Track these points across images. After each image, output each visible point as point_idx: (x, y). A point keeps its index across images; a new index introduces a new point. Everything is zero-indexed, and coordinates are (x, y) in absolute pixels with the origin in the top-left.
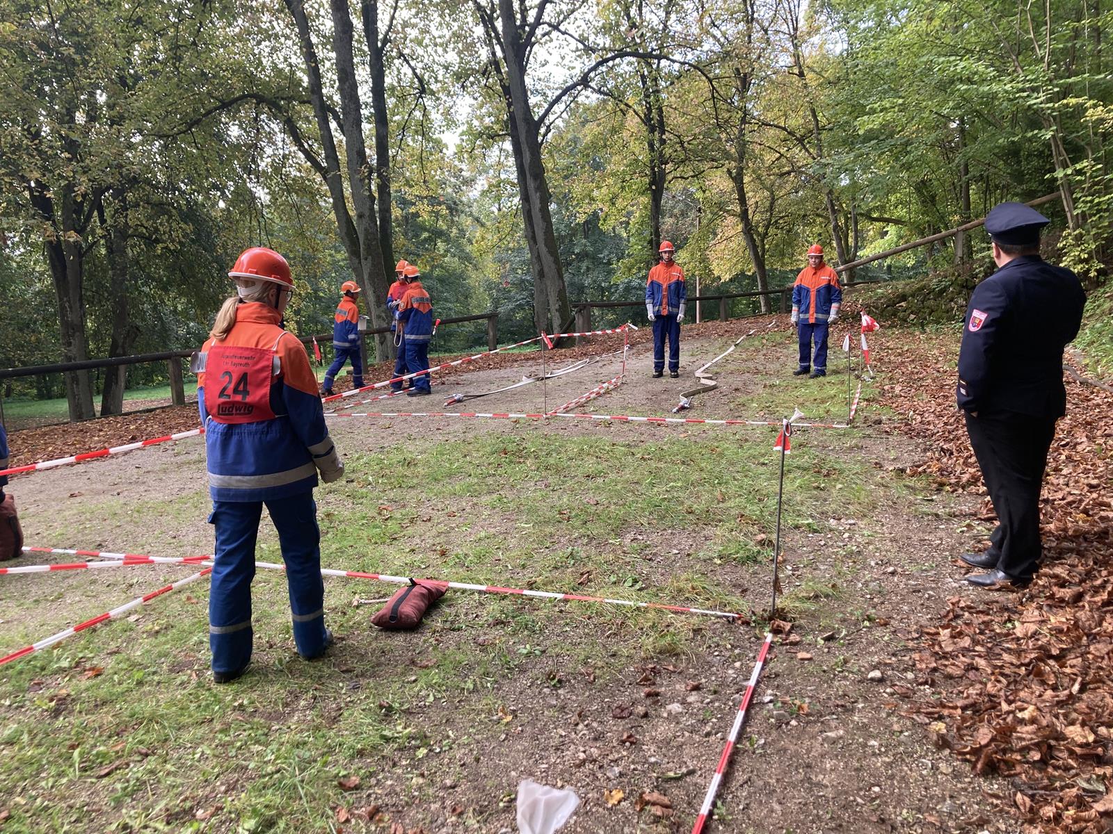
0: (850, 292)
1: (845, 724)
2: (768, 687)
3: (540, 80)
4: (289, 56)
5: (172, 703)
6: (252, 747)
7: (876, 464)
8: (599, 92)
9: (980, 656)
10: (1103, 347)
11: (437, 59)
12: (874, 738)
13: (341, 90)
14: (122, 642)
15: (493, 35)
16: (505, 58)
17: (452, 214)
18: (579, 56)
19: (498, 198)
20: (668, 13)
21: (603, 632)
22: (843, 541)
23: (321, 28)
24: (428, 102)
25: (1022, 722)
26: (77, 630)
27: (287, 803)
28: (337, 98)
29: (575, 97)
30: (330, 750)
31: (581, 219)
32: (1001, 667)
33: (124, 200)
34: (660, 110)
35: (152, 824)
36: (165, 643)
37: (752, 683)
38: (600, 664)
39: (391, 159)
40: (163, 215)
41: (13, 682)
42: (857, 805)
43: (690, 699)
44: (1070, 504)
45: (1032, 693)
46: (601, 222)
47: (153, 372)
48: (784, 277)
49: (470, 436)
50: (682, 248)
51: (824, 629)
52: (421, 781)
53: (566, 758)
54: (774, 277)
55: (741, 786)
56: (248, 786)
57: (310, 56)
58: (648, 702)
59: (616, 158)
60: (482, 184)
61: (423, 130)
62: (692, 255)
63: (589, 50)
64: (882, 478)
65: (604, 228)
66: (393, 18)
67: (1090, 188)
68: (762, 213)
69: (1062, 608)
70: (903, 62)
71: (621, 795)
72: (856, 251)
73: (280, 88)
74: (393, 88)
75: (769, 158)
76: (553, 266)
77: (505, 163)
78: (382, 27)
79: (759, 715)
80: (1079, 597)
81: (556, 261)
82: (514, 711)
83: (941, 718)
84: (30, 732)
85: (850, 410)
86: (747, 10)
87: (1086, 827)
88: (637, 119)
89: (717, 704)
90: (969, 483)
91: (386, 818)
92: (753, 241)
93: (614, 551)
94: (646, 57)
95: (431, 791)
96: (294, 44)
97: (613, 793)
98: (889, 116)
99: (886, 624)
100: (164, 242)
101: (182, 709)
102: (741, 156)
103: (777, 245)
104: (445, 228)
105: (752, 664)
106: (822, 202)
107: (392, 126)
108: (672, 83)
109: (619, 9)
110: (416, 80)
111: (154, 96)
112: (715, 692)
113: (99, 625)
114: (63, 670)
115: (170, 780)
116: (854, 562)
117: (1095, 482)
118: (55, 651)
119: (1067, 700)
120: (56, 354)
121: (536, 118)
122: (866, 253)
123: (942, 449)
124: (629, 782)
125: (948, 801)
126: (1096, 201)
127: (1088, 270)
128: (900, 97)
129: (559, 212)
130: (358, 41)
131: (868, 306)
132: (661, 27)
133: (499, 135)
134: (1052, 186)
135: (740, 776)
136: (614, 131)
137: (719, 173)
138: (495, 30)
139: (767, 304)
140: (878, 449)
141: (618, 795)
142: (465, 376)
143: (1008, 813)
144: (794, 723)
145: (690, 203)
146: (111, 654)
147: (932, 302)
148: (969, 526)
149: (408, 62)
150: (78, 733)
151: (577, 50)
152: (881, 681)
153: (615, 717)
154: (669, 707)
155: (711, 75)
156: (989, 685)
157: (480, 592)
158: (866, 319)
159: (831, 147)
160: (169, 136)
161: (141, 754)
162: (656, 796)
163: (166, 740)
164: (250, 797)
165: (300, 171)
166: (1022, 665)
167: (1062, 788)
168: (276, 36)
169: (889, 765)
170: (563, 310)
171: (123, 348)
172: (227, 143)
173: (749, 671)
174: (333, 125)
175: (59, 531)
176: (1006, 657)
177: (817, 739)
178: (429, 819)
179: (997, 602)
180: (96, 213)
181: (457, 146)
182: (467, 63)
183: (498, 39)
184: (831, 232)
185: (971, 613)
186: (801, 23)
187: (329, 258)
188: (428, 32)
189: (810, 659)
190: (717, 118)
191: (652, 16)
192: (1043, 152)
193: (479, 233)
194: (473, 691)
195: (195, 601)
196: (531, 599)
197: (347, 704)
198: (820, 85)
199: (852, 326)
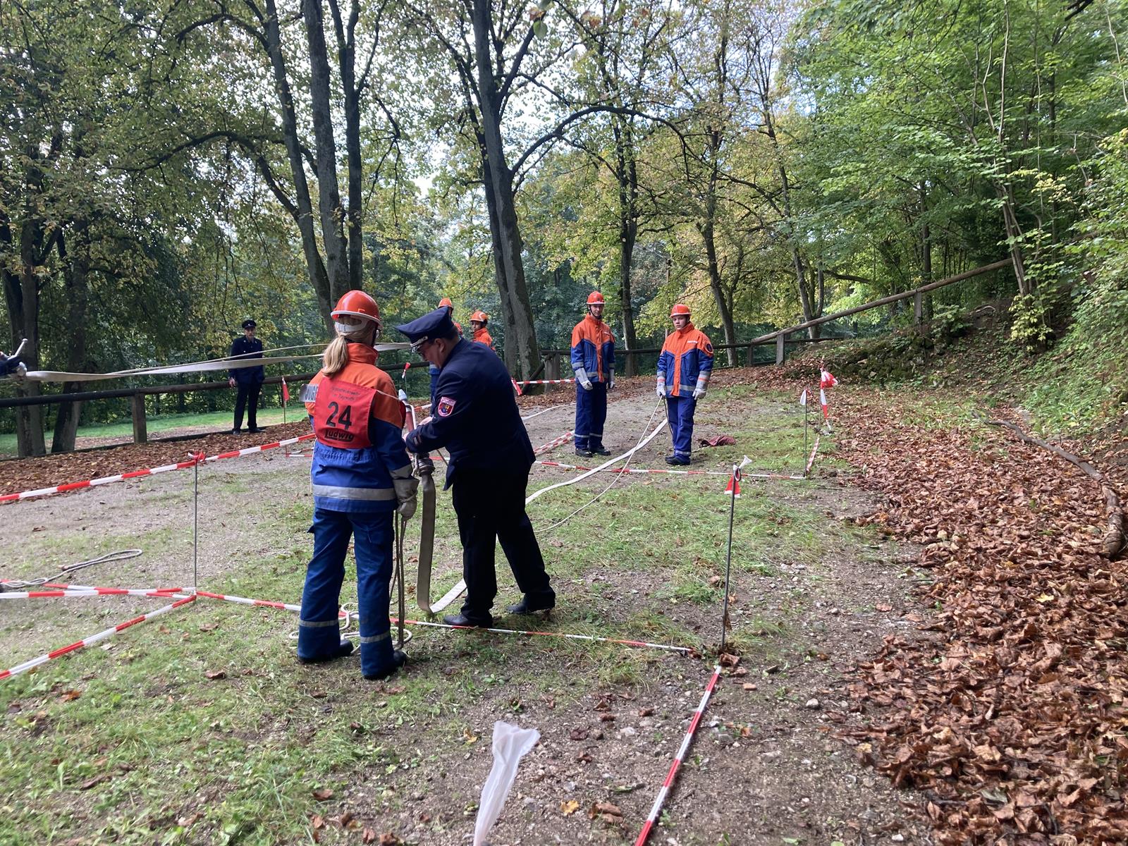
0: (813, 348)
1: (783, 745)
2: (714, 713)
3: (514, 129)
4: (263, 94)
5: (150, 723)
6: (230, 763)
7: (828, 513)
8: (573, 144)
9: (907, 687)
10: (1049, 408)
11: (412, 104)
12: (808, 757)
13: (316, 131)
14: (97, 669)
15: (469, 83)
16: (480, 107)
17: (422, 257)
18: (554, 108)
19: (470, 245)
20: (643, 70)
21: (564, 663)
22: (792, 584)
23: (297, 69)
24: (402, 146)
25: (938, 742)
26: (52, 656)
27: (265, 811)
28: (311, 139)
29: (549, 148)
30: (305, 765)
31: (553, 267)
32: (925, 696)
33: (86, 233)
34: (633, 164)
35: (137, 829)
36: (138, 669)
37: (700, 709)
38: (560, 692)
39: (363, 201)
40: (127, 249)
42: (788, 813)
43: (643, 723)
44: (1000, 552)
45: (950, 718)
46: (572, 271)
47: (108, 408)
48: (752, 331)
50: (651, 299)
51: (770, 663)
52: (391, 793)
53: (526, 774)
54: (742, 330)
55: (686, 798)
56: (228, 796)
57: (286, 97)
58: (604, 726)
59: (588, 209)
60: (454, 228)
61: (397, 172)
62: (661, 307)
63: (565, 102)
64: (833, 527)
65: (575, 277)
66: (370, 62)
67: (1040, 255)
68: (731, 267)
69: (984, 645)
70: (866, 128)
71: (576, 805)
72: (822, 307)
73: (254, 128)
74: (368, 130)
75: (739, 213)
76: (524, 314)
77: (478, 209)
78: (359, 70)
79: (705, 738)
80: (1000, 635)
81: (527, 308)
82: (478, 733)
83: (868, 740)
84: (13, 748)
85: (807, 462)
86: (719, 69)
87: (987, 831)
88: (609, 172)
89: (667, 728)
90: (913, 533)
91: (359, 824)
92: (721, 295)
93: (576, 590)
94: (621, 112)
95: (400, 802)
96: (269, 84)
97: (569, 804)
98: (852, 179)
99: (826, 659)
100: (126, 276)
101: (159, 729)
102: (712, 212)
103: (745, 300)
104: (415, 271)
105: (701, 693)
106: (789, 259)
107: (366, 169)
108: (645, 138)
109: (594, 63)
110: (391, 124)
111: (124, 130)
112: (666, 718)
113: (72, 653)
114: (41, 693)
115: (152, 792)
116: (801, 603)
117: (1025, 533)
118: (32, 676)
119: (980, 725)
121: (510, 167)
122: (831, 309)
123: (891, 501)
124: (584, 795)
125: (869, 810)
126: (1045, 268)
127: (1038, 334)
128: (863, 162)
129: (530, 260)
130: (335, 84)
131: (830, 362)
132: (635, 82)
133: (473, 182)
134: (1004, 252)
135: (685, 790)
136: (587, 182)
137: (689, 227)
138: (471, 78)
139: (734, 357)
140: (831, 499)
141: (573, 805)
143: (920, 820)
144: (736, 744)
145: (661, 256)
146: (87, 679)
147: (892, 360)
148: (909, 572)
149: (383, 107)
150: (59, 751)
151: (552, 102)
152: (818, 708)
153: (572, 739)
154: (623, 731)
155: (683, 132)
156: (913, 711)
158: (825, 375)
159: (797, 205)
160: (136, 171)
161: (122, 769)
162: (608, 805)
163: (145, 757)
164: (230, 805)
165: (270, 210)
166: (943, 694)
167: (968, 798)
168: (251, 76)
169: (819, 780)
170: (533, 358)
172: (196, 178)
173: (698, 700)
174: (306, 165)
175: (25, 564)
176: (930, 687)
177: (756, 759)
178: (399, 825)
179: (928, 640)
180: (55, 245)
181: (430, 190)
182: (442, 110)
183: (475, 88)
184: (798, 287)
185: (904, 650)
186: (772, 84)
187: (294, 298)
188: (404, 78)
189: (755, 690)
190: (688, 173)
191: (627, 73)
192: (997, 219)
193: (449, 278)
194: (440, 715)
195: (168, 631)
196: (497, 633)
197: (320, 726)
198: (789, 144)
199: (815, 382)
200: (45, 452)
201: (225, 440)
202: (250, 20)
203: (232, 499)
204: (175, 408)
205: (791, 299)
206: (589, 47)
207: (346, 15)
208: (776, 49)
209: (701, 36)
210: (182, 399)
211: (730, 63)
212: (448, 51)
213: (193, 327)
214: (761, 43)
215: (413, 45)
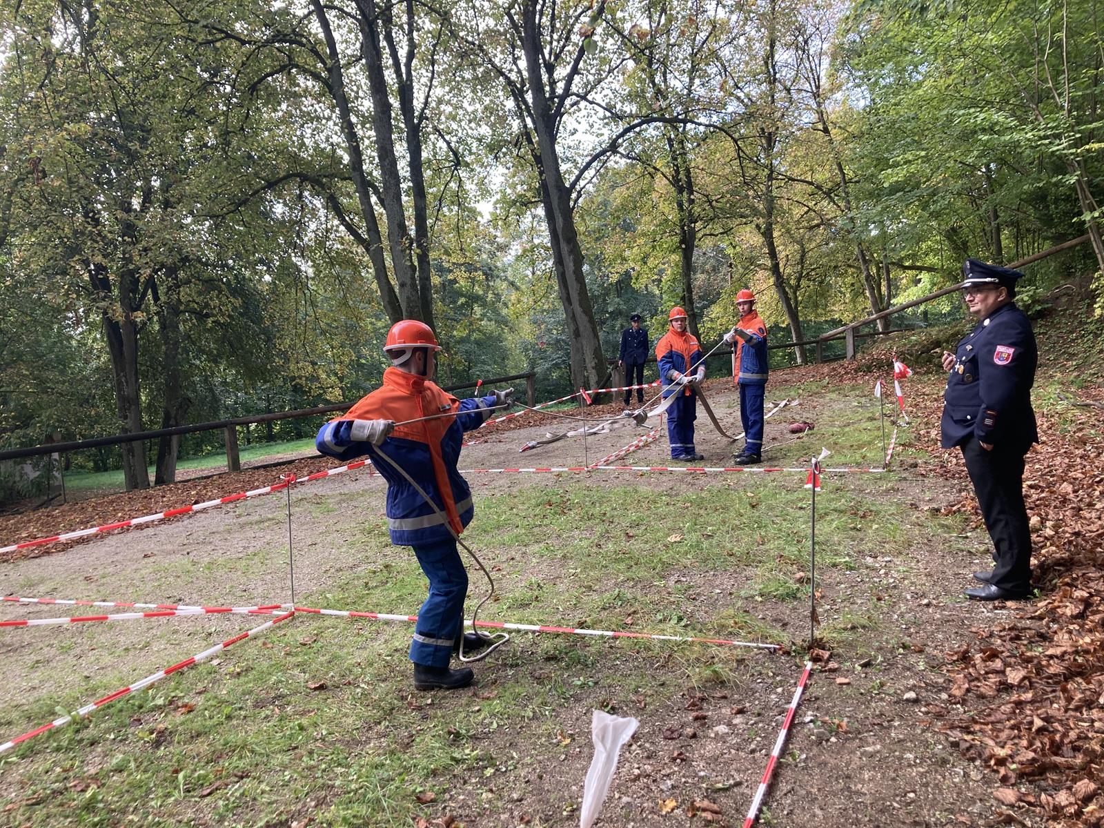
0: (883, 341)
1: (882, 740)
2: (808, 709)
3: (569, 147)
4: (330, 135)
5: (260, 733)
6: (335, 769)
7: (912, 505)
8: (627, 157)
11: (470, 132)
12: (910, 751)
13: (381, 166)
14: (208, 683)
15: (523, 107)
16: (536, 129)
17: (487, 279)
18: (607, 124)
19: (533, 263)
20: (692, 80)
21: (652, 665)
22: (878, 577)
23: (360, 108)
24: (463, 174)
26: (167, 672)
27: (372, 814)
28: (377, 173)
29: (604, 163)
30: (407, 770)
31: (614, 278)
33: (176, 278)
34: (688, 171)
36: (248, 682)
37: (793, 705)
38: (649, 692)
39: (429, 229)
40: (214, 290)
41: (115, 718)
42: (894, 809)
43: (736, 721)
44: (1100, 536)
46: (633, 281)
47: (202, 441)
48: (819, 327)
49: (515, 490)
50: (714, 302)
51: (862, 657)
52: (490, 795)
53: (622, 774)
54: (809, 328)
55: (786, 794)
56: (336, 800)
57: (351, 136)
58: (697, 724)
59: (646, 219)
60: (516, 249)
61: (459, 199)
62: (725, 309)
63: (617, 117)
64: (918, 518)
65: (636, 286)
66: (428, 96)
68: (794, 266)
69: (1091, 632)
70: (924, 115)
71: (674, 804)
72: (889, 299)
73: (323, 167)
74: (429, 161)
75: (798, 212)
76: (588, 325)
77: (538, 228)
78: (418, 104)
79: (801, 734)
81: (591, 320)
82: (572, 735)
84: (135, 760)
85: (886, 455)
86: (769, 71)
88: (665, 181)
89: (760, 725)
91: (461, 825)
92: (785, 293)
93: (659, 592)
94: (673, 122)
95: (500, 804)
96: (335, 124)
97: (667, 803)
98: (913, 168)
99: (921, 651)
100: (214, 316)
101: (269, 738)
102: (770, 212)
103: (810, 297)
104: (481, 292)
105: (793, 690)
106: (852, 253)
107: (429, 197)
108: (699, 145)
109: (644, 76)
110: (451, 153)
111: (206, 179)
112: (759, 715)
113: (185, 669)
114: (159, 708)
115: (266, 798)
116: (890, 596)
118: (150, 691)
120: (114, 427)
121: (567, 185)
122: (899, 300)
124: (681, 793)
125: (979, 804)
128: (923, 150)
129: (591, 273)
130: (395, 119)
131: (903, 353)
132: (685, 92)
133: (532, 202)
134: (1081, 229)
135: (784, 787)
136: (643, 193)
137: (748, 229)
138: (525, 103)
139: (803, 355)
140: (913, 490)
141: (671, 804)
142: (507, 434)
144: (833, 739)
145: (721, 259)
146: (200, 693)
149: (443, 137)
150: (178, 761)
151: (605, 118)
152: (916, 701)
153: (665, 738)
154: (716, 729)
155: (736, 136)
157: (534, 632)
158: (898, 366)
159: (857, 199)
160: (218, 216)
161: (236, 776)
162: (706, 803)
163: (257, 765)
164: (338, 809)
165: (343, 244)
168: (318, 118)
169: (923, 775)
170: (599, 368)
171: (176, 419)
172: (273, 219)
173: (791, 696)
174: (374, 199)
177: (855, 754)
178: (500, 826)
179: (1030, 629)
180: (150, 291)
181: (492, 214)
182: (499, 135)
183: (529, 112)
184: (864, 281)
186: (823, 81)
187: (370, 327)
188: (461, 107)
189: (848, 684)
190: (744, 176)
191: (677, 83)
192: (1070, 195)
193: (514, 297)
194: (533, 719)
195: (270, 646)
196: (583, 637)
197: (417, 732)
198: (845, 139)
199: (888, 374)
200: (149, 484)
201: (313, 464)
202: (315, 66)
203: (322, 519)
204: (265, 437)
205: (857, 294)
206: (637, 61)
207: (402, 53)
208: (825, 46)
209: (749, 40)
210: (270, 429)
211: (779, 64)
212: (501, 78)
213: (277, 360)
214: (810, 41)
215: (468, 75)
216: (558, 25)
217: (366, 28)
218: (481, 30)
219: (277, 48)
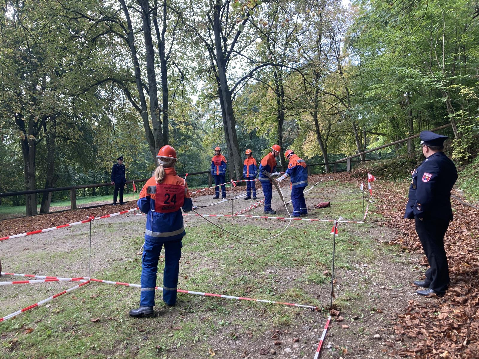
0: (363, 164)
2: (329, 341)
3: (232, 74)
4: (128, 63)
5: (63, 346)
7: (376, 239)
8: (257, 79)
9: (423, 328)
10: (472, 189)
11: (189, 65)
13: (148, 77)
14: (42, 317)
15: (213, 56)
16: (217, 65)
17: (194, 129)
18: (248, 65)
19: (214, 123)
20: (286, 48)
21: (256, 315)
22: (362, 274)
23: (141, 52)
24: (185, 83)
26: (23, 311)
28: (147, 80)
29: (247, 82)
31: (249, 132)
32: (433, 333)
33: (55, 121)
34: (282, 87)
36: (61, 318)
37: (322, 339)
38: (255, 329)
39: (169, 106)
40: (71, 128)
43: (295, 346)
44: (460, 259)
45: (446, 345)
46: (257, 133)
47: (64, 194)
48: (335, 157)
49: (199, 225)
50: (291, 144)
51: (354, 314)
54: (331, 157)
57: (136, 63)
58: (276, 347)
59: (264, 107)
60: (207, 117)
61: (183, 94)
62: (296, 147)
63: (253, 62)
64: (379, 246)
65: (258, 136)
66: (171, 48)
67: (464, 122)
68: (325, 130)
69: (458, 306)
70: (383, 69)
72: (366, 147)
73: (123, 76)
74: (170, 77)
75: (328, 107)
76: (237, 151)
77: (217, 108)
78: (166, 51)
79: (326, 354)
80: (465, 301)
81: (238, 149)
82: (216, 351)
83: (406, 357)
85: (364, 215)
86: (318, 47)
88: (272, 91)
89: (306, 349)
90: (416, 249)
92: (322, 142)
93: (261, 277)
94: (276, 66)
96: (130, 58)
98: (378, 91)
99: (381, 312)
100: (71, 139)
101: (67, 349)
102: (316, 107)
103: (332, 144)
104: (191, 134)
105: (322, 330)
106: (351, 126)
107: (170, 92)
108: (287, 76)
109: (265, 46)
110: (180, 74)
111: (70, 79)
112: (306, 343)
113: (32, 309)
114: (15, 329)
116: (367, 284)
117: (471, 249)
118: (13, 321)
119: (461, 348)
120: (22, 186)
121: (230, 90)
122: (370, 147)
123: (404, 233)
126: (466, 127)
127: (464, 157)
128: (382, 83)
129: (239, 129)
130: (156, 57)
131: (371, 170)
132: (283, 53)
133: (215, 97)
134: (447, 121)
136: (263, 96)
137: (307, 113)
138: (213, 53)
139: (328, 168)
140: (377, 233)
142: (198, 198)
144: (341, 358)
145: (295, 126)
146: (37, 322)
147: (398, 169)
148: (417, 268)
149: (177, 67)
151: (248, 62)
152: (380, 339)
153: (261, 354)
154: (285, 350)
155: (304, 73)
156: (428, 341)
157: (202, 296)
158: (370, 176)
159: (354, 103)
160: (75, 95)
165: (130, 110)
166: (442, 332)
168: (122, 55)
171: (51, 184)
172: (100, 98)
173: (321, 334)
174: (145, 91)
175: (18, 265)
176: (435, 328)
179: (430, 303)
180: (43, 127)
181: (197, 101)
182: (202, 67)
183: (215, 58)
184: (355, 138)
185: (419, 308)
186: (341, 52)
187: (141, 147)
188: (186, 54)
189: (348, 328)
190: (306, 91)
191: (279, 49)
192: (443, 107)
193: (205, 137)
194: (198, 341)
195: (76, 298)
196: (225, 299)
197: (141, 347)
198: (349, 77)
199: (365, 179)
200: (37, 213)
201: (110, 208)
202: (122, 32)
203: (110, 235)
204: (92, 194)
205: (352, 143)
206: (263, 39)
207: (161, 29)
208: (342, 38)
209: (310, 33)
210: (94, 190)
211: (323, 44)
212: (203, 42)
213: (98, 160)
214: (336, 36)
215: (189, 40)
216: (229, 21)
217: (145, 17)
218: (195, 21)
219: (105, 23)
